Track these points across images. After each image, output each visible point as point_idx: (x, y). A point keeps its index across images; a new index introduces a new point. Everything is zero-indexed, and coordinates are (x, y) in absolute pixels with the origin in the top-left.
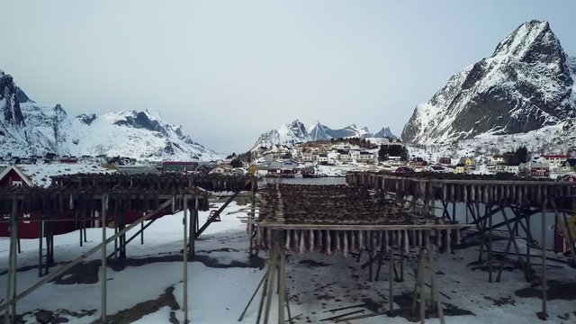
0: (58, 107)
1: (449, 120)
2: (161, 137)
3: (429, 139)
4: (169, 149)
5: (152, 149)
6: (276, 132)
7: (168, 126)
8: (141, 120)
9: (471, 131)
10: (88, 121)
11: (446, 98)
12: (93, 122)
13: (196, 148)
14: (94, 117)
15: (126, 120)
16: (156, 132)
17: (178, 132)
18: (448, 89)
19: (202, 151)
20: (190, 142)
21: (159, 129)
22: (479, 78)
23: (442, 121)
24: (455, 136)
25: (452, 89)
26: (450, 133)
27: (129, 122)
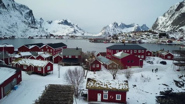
0: (41, 19)
1: (170, 22)
2: (72, 28)
3: (163, 29)
4: (75, 32)
5: (70, 32)
6: (109, 26)
7: (74, 24)
8: (66, 23)
9: (178, 26)
10: (50, 23)
11: (169, 14)
12: (52, 23)
13: (82, 31)
14: (52, 22)
15: (61, 22)
16: (71, 26)
17: (77, 26)
18: (169, 11)
19: (84, 32)
20: (80, 29)
21: (71, 25)
22: (182, 7)
23: (167, 22)
24: (172, 28)
25: (171, 11)
26: (170, 27)
27: (62, 23)
